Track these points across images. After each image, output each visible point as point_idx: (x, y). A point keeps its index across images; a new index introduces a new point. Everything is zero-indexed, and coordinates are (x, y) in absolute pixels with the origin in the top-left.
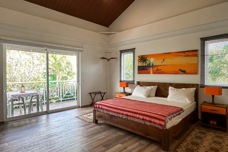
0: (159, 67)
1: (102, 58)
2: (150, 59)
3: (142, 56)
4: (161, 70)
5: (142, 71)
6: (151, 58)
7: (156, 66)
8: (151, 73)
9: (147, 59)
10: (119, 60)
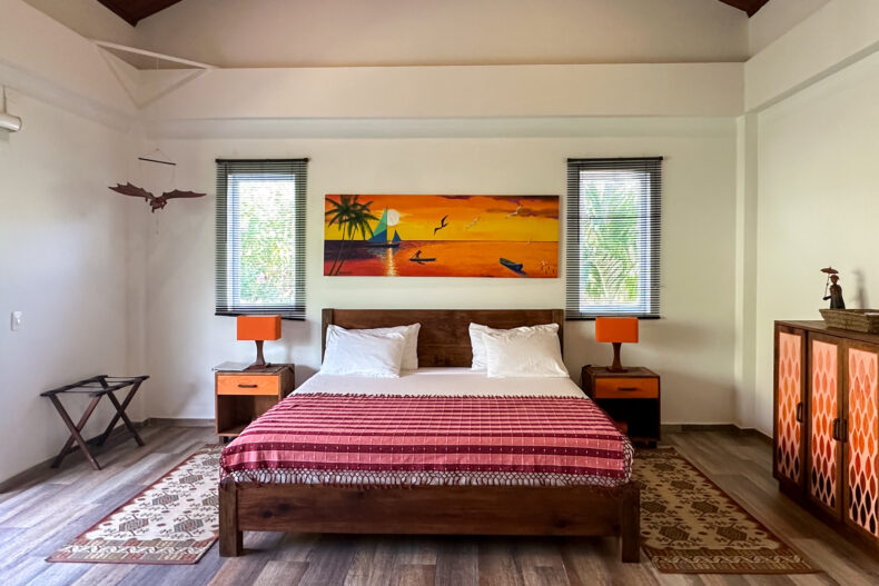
0: (423, 249)
1: (120, 189)
2: (383, 212)
3: (345, 198)
4: (434, 260)
5: (346, 265)
6: (387, 208)
7: (410, 244)
8: (391, 270)
9: (372, 213)
10: (213, 204)
